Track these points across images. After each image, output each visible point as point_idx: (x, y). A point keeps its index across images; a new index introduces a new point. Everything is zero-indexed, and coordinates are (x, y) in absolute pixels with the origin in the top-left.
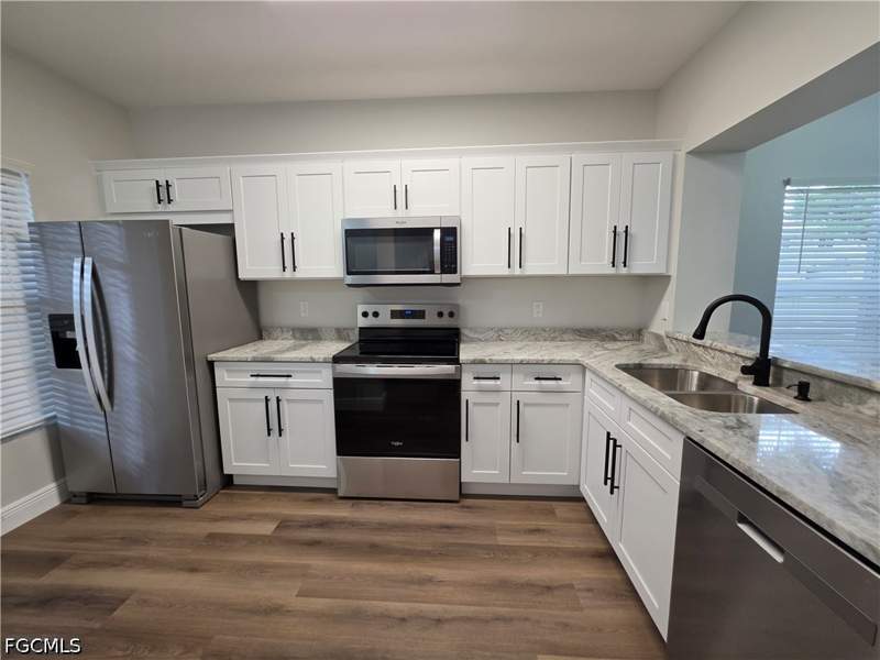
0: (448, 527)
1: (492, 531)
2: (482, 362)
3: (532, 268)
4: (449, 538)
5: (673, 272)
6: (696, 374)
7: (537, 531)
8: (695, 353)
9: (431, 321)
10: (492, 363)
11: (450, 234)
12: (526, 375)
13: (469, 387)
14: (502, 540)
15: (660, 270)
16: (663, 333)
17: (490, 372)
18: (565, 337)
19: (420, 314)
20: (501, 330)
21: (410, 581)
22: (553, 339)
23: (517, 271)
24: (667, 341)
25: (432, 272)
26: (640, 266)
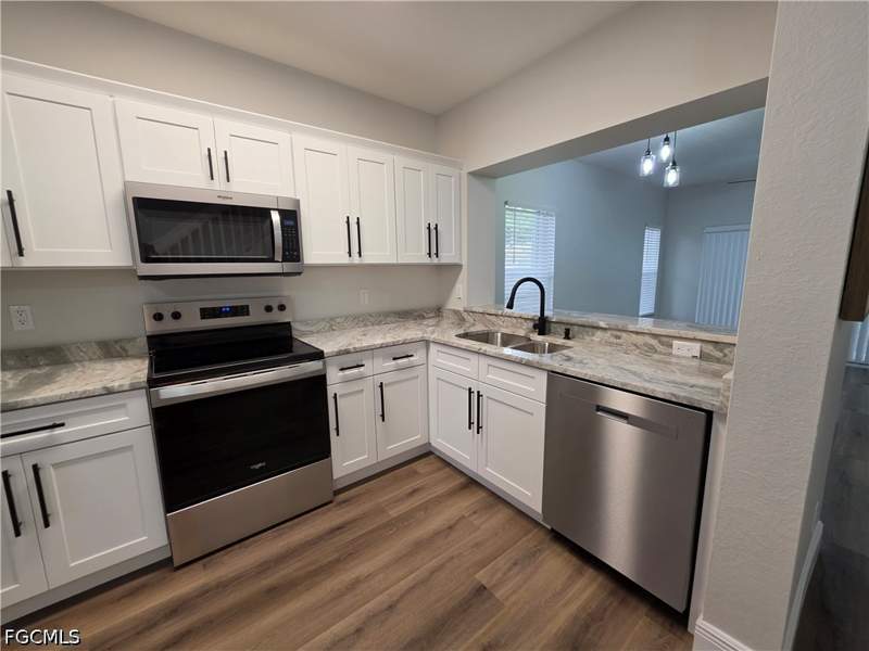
0: (339, 528)
1: (380, 510)
2: (347, 352)
3: (372, 256)
4: (347, 537)
5: (464, 262)
6: (499, 335)
7: (414, 492)
8: (490, 321)
9: (256, 317)
10: (357, 351)
11: (291, 217)
12: (385, 358)
13: (335, 380)
14: (393, 513)
15: (456, 261)
16: (461, 309)
17: (352, 360)
19: (242, 310)
20: (332, 319)
22: (379, 323)
23: (356, 259)
24: (465, 315)
25: (272, 260)
26: (446, 257)
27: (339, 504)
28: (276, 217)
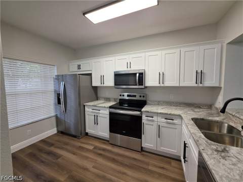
0: (135, 159)
2: (148, 112)
3: (167, 84)
4: (135, 163)
7: (163, 168)
10: (151, 112)
11: (141, 75)
12: (162, 117)
14: (150, 168)
16: (218, 107)
18: (181, 105)
19: (135, 96)
20: (159, 102)
21: (120, 172)
23: (162, 85)
25: (136, 85)
26: (208, 83)
27: (143, 154)
28: (138, 75)
